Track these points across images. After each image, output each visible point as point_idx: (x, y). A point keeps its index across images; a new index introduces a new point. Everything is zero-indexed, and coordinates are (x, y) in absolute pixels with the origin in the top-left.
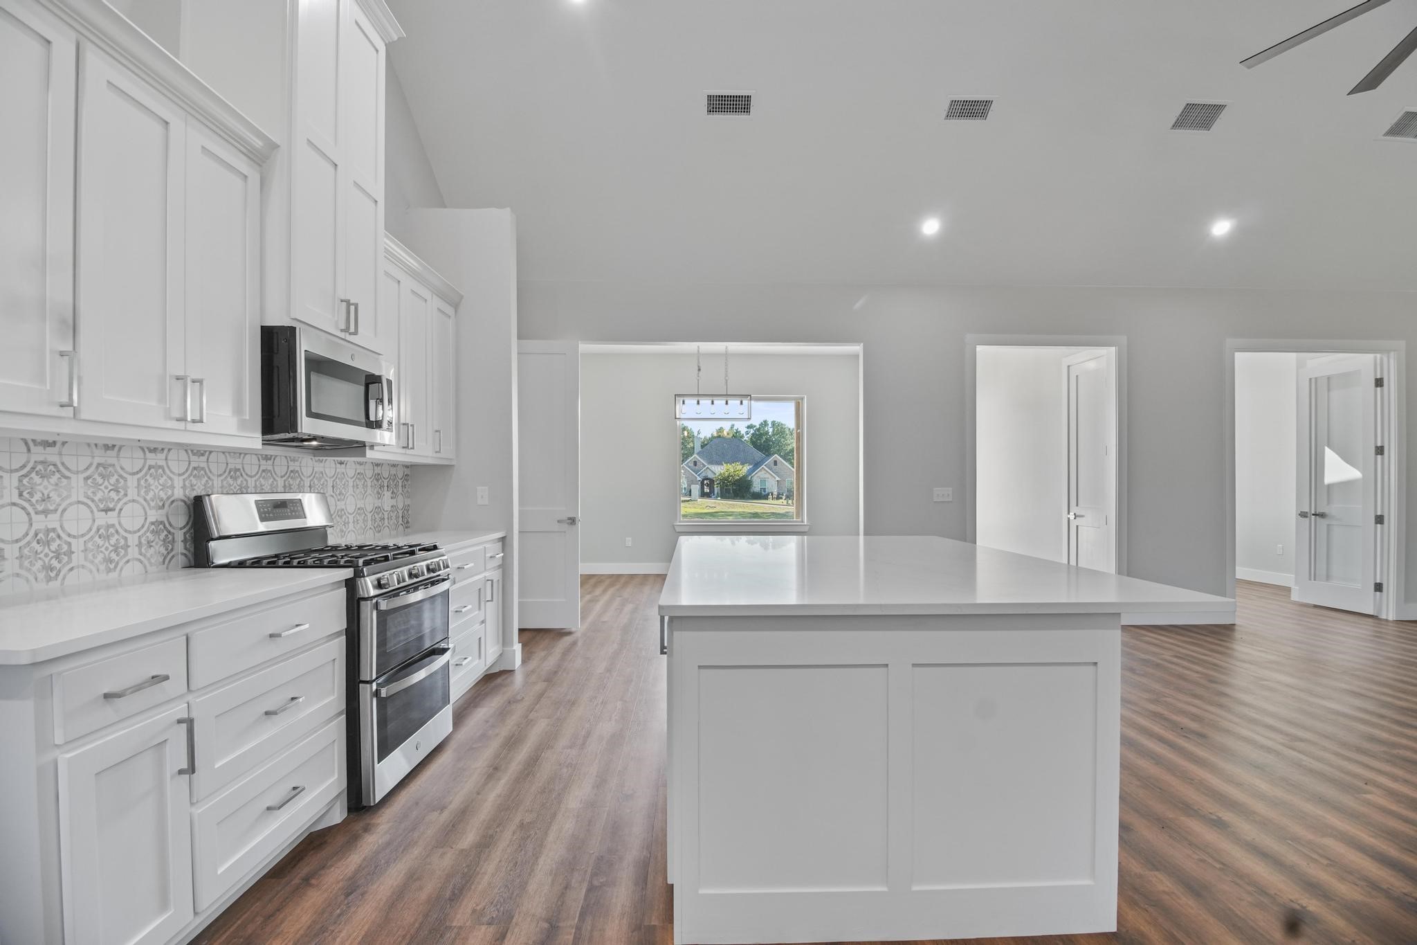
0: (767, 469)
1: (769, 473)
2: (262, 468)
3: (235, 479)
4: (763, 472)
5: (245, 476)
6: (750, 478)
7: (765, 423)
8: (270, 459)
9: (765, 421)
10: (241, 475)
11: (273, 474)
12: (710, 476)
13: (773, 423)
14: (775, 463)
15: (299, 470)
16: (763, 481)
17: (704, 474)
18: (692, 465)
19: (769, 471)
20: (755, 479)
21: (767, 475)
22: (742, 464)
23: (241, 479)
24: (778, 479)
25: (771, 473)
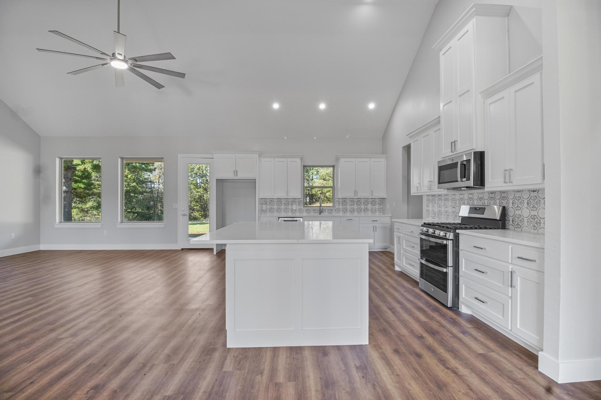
2: (490, 196)
3: (481, 200)
5: (484, 199)
8: (493, 193)
10: (483, 199)
11: (495, 198)
15: (506, 196)
23: (483, 201)
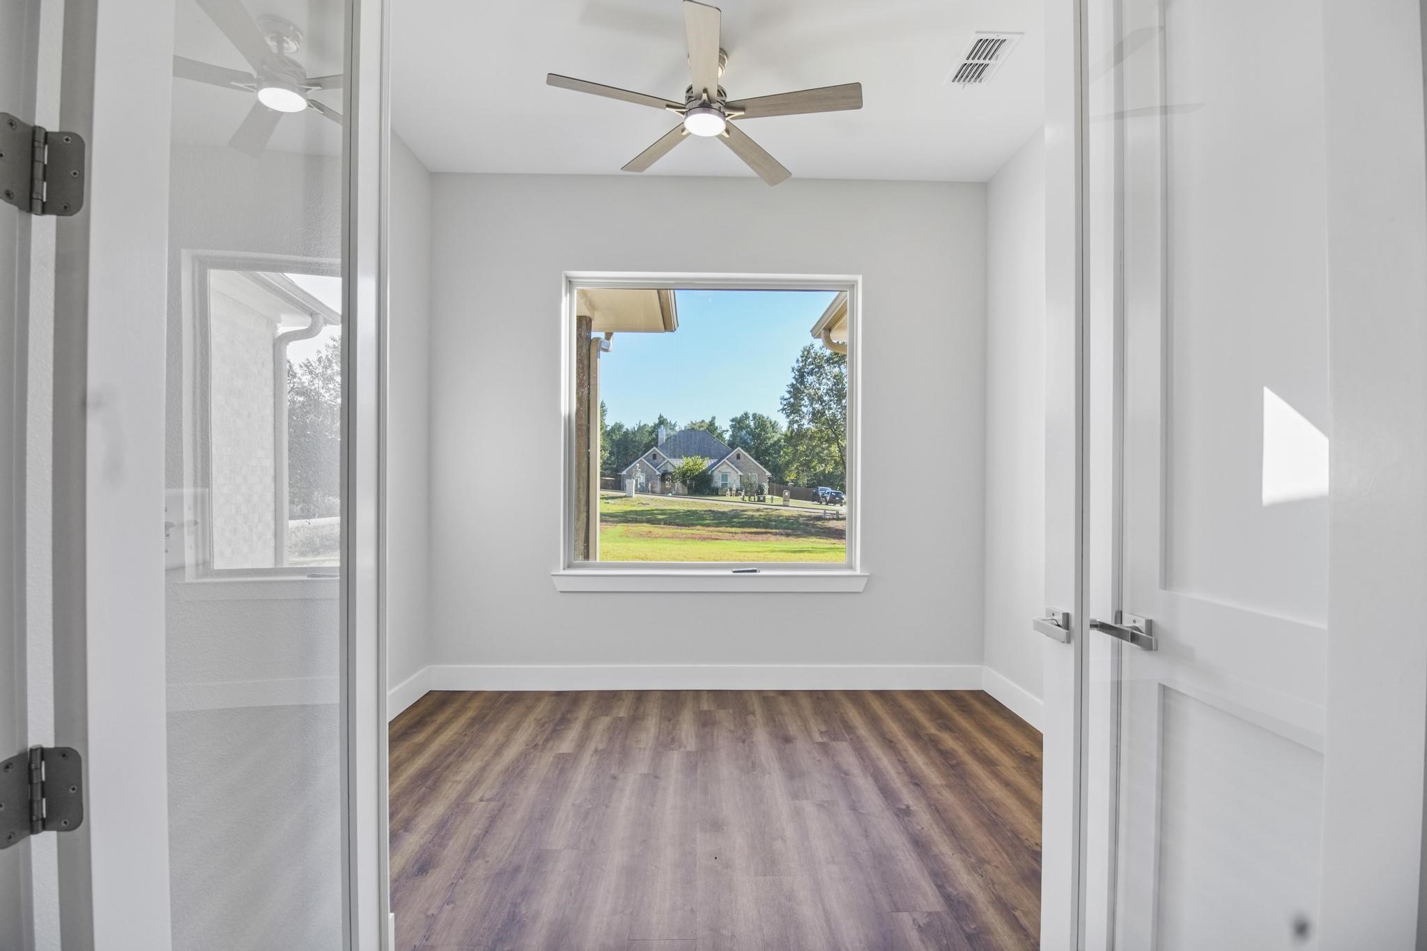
0: (729, 463)
1: (731, 467)
4: (724, 466)
6: (710, 472)
7: (746, 416)
9: (746, 414)
12: (671, 469)
13: (754, 416)
14: (738, 457)
16: (725, 477)
17: (663, 468)
18: (651, 458)
19: (732, 465)
20: (715, 473)
21: (730, 470)
22: (702, 458)
24: (740, 473)
25: (734, 467)
